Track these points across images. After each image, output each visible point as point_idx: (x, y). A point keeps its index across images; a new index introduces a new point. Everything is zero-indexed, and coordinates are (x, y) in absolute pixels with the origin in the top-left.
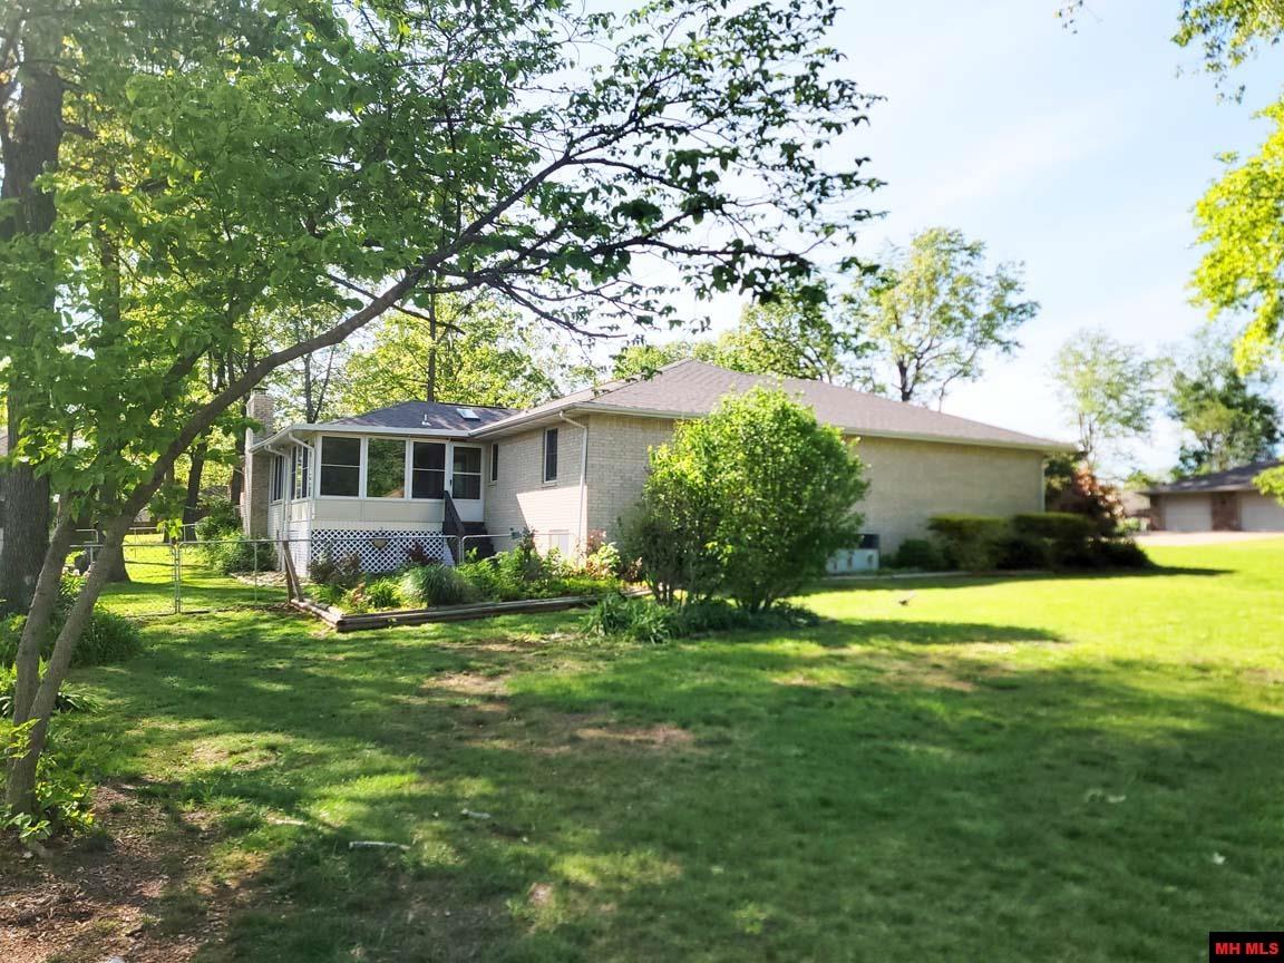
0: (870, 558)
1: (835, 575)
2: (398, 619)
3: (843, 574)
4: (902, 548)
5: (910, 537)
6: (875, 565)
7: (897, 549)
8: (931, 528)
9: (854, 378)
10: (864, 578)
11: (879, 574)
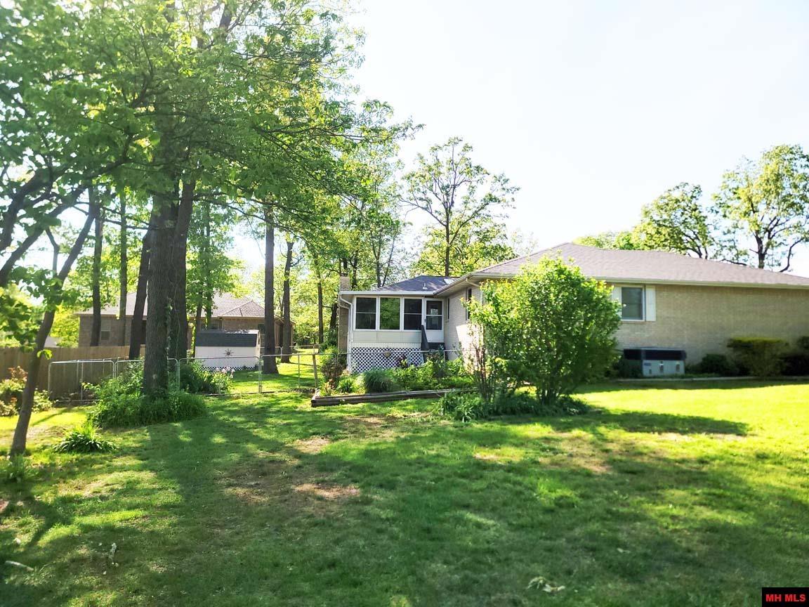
0: (678, 367)
1: (649, 378)
2: (346, 400)
3: (654, 377)
4: (704, 359)
5: (709, 353)
6: (682, 371)
7: (700, 361)
8: (729, 346)
9: (722, 247)
10: (670, 380)
11: (682, 377)
